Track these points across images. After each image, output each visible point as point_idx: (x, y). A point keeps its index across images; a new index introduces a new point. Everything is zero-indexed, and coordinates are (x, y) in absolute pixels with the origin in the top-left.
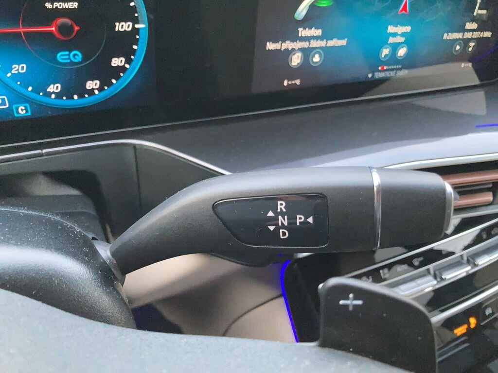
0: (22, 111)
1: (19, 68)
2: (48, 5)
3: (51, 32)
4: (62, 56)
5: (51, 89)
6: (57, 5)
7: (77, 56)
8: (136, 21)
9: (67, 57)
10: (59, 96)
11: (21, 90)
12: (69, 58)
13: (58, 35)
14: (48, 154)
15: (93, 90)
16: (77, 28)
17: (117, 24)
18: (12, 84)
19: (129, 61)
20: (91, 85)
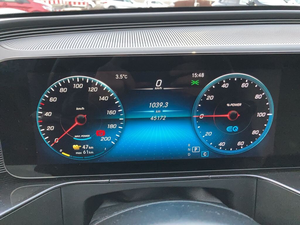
0: (205, 154)
1: (209, 134)
2: (228, 105)
3: (227, 117)
4: (229, 129)
5: (220, 144)
6: (232, 105)
7: (236, 129)
8: (268, 112)
9: (231, 129)
10: (223, 148)
11: (207, 144)
12: (232, 130)
13: (229, 118)
14: (212, 178)
15: (240, 146)
16: (238, 115)
17: (258, 113)
18: (204, 141)
19: (261, 132)
20: (239, 143)
